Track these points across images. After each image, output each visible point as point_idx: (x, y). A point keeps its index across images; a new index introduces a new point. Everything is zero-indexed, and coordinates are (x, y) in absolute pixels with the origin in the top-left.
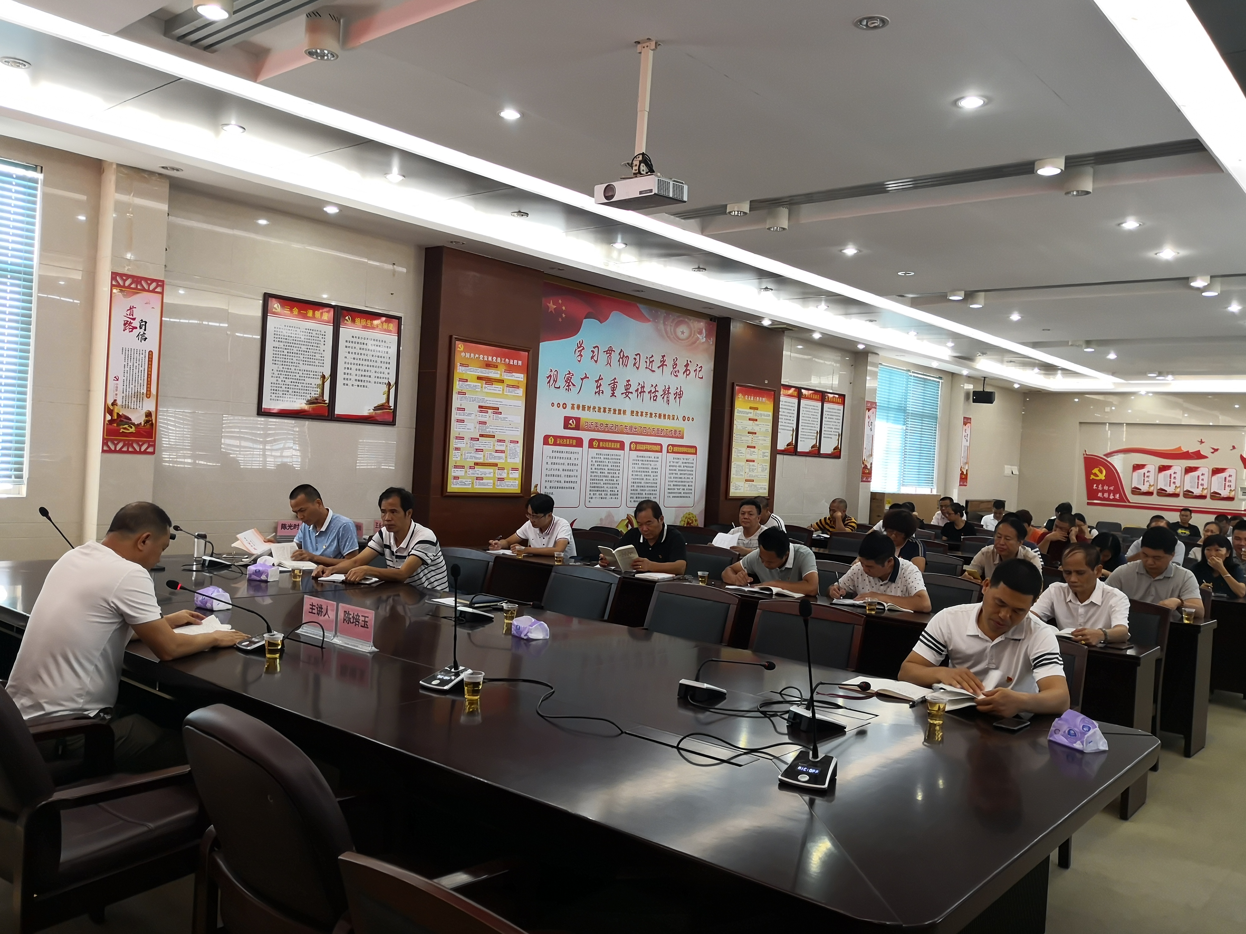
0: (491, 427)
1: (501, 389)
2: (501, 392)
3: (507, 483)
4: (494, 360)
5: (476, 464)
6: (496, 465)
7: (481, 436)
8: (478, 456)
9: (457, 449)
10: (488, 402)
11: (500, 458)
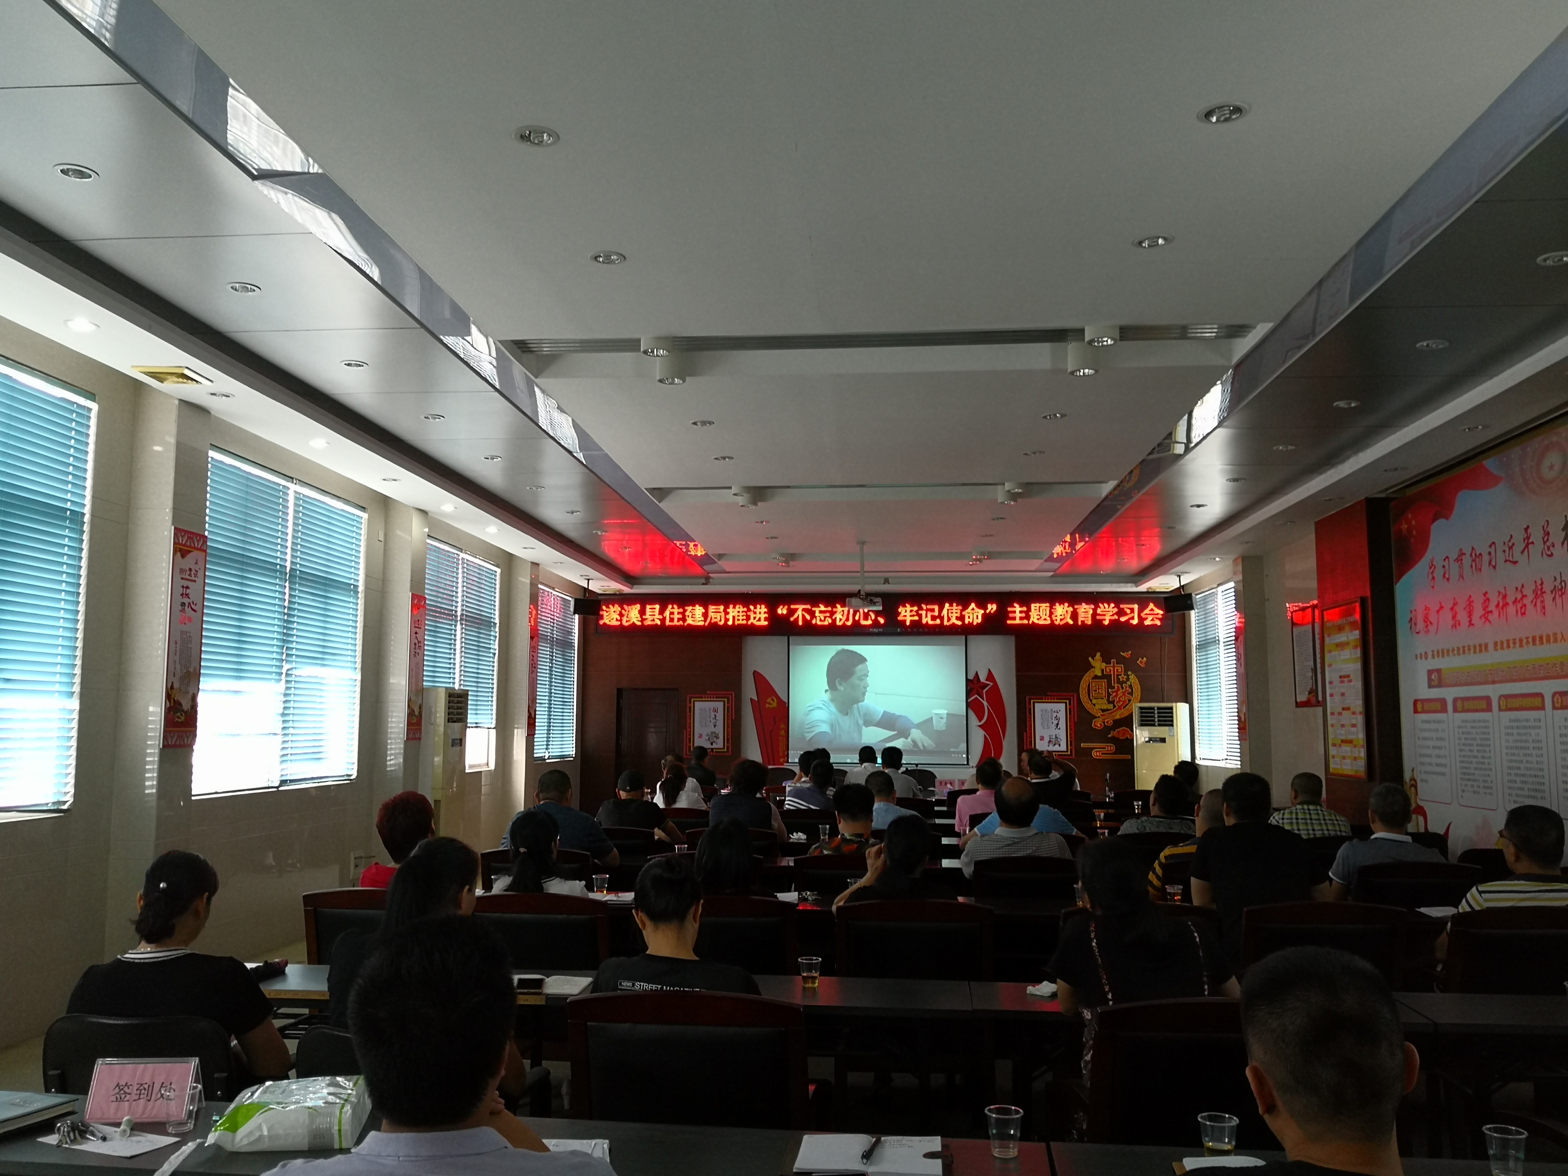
0: (1347, 698)
1: (1348, 653)
2: (1348, 657)
3: (1358, 763)
5: (1343, 741)
6: (1351, 741)
7: (1343, 709)
8: (1342, 732)
9: (1332, 726)
10: (1343, 670)
11: (1354, 733)
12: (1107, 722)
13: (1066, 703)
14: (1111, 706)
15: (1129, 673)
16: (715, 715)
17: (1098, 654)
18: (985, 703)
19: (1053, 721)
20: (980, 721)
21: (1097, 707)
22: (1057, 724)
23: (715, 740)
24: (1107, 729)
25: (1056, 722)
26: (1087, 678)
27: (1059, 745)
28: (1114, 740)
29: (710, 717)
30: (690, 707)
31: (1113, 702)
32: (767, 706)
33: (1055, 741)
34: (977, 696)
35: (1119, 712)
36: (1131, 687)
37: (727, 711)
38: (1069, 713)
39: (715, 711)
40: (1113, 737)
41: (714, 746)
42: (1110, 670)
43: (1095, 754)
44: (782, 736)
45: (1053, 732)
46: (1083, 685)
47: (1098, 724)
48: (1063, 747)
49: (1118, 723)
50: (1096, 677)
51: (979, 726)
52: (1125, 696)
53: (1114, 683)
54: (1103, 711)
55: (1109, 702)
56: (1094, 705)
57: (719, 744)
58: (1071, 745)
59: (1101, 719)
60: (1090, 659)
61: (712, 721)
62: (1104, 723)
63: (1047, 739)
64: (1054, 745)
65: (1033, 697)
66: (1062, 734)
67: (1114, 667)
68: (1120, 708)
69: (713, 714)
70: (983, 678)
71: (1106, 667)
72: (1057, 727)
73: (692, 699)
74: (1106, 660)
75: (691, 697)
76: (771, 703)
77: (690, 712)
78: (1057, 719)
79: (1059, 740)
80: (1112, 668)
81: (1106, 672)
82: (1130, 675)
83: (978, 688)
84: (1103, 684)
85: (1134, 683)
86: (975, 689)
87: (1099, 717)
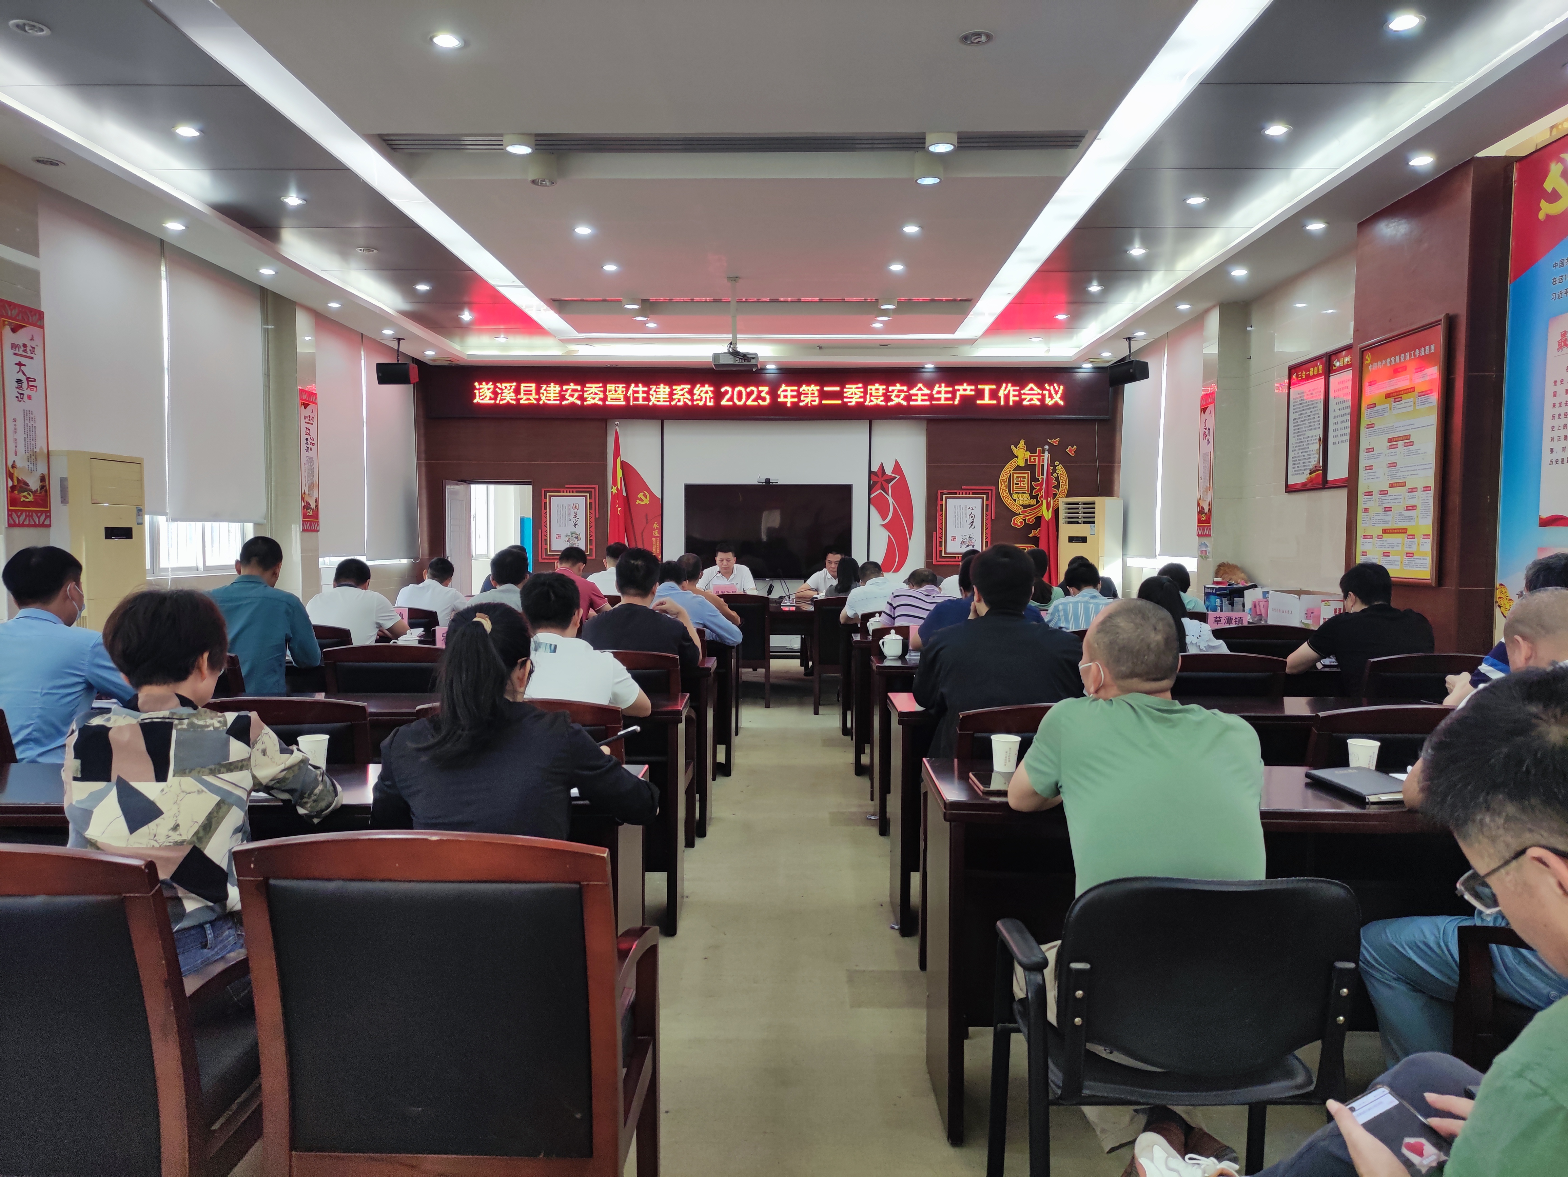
0: (1402, 470)
1: (1412, 404)
2: (1411, 409)
3: (1417, 561)
4: (1403, 360)
5: (1385, 531)
6: (1404, 531)
7: (1392, 485)
8: (1387, 518)
9: (1366, 510)
10: (1398, 429)
11: (1410, 518)
12: (1028, 520)
13: (982, 498)
14: (1033, 502)
15: (1057, 463)
16: (576, 513)
17: (1022, 441)
18: (891, 500)
19: (968, 519)
20: (884, 520)
21: (1018, 502)
22: (972, 522)
25: (971, 520)
26: (1008, 469)
29: (569, 515)
30: (546, 503)
32: (638, 502)
34: (880, 491)
36: (1057, 479)
37: (590, 507)
38: (986, 508)
39: (576, 508)
40: (1035, 537)
42: (1035, 459)
44: (655, 537)
45: (966, 531)
46: (1003, 477)
47: (1018, 521)
50: (1018, 468)
51: (883, 526)
53: (1039, 476)
54: (1025, 507)
59: (1021, 517)
60: (1012, 447)
61: (572, 521)
62: (1025, 520)
63: (959, 540)
65: (945, 491)
66: (977, 531)
67: (1039, 456)
69: (572, 513)
70: (889, 471)
71: (1030, 456)
72: (972, 525)
73: (548, 494)
74: (1031, 448)
75: (546, 492)
76: (643, 501)
77: (546, 509)
78: (972, 517)
79: (973, 540)
80: (1037, 458)
81: (1030, 462)
82: (1057, 466)
83: (883, 482)
84: (1027, 476)
85: (1061, 474)
86: (880, 483)
87: (1020, 514)
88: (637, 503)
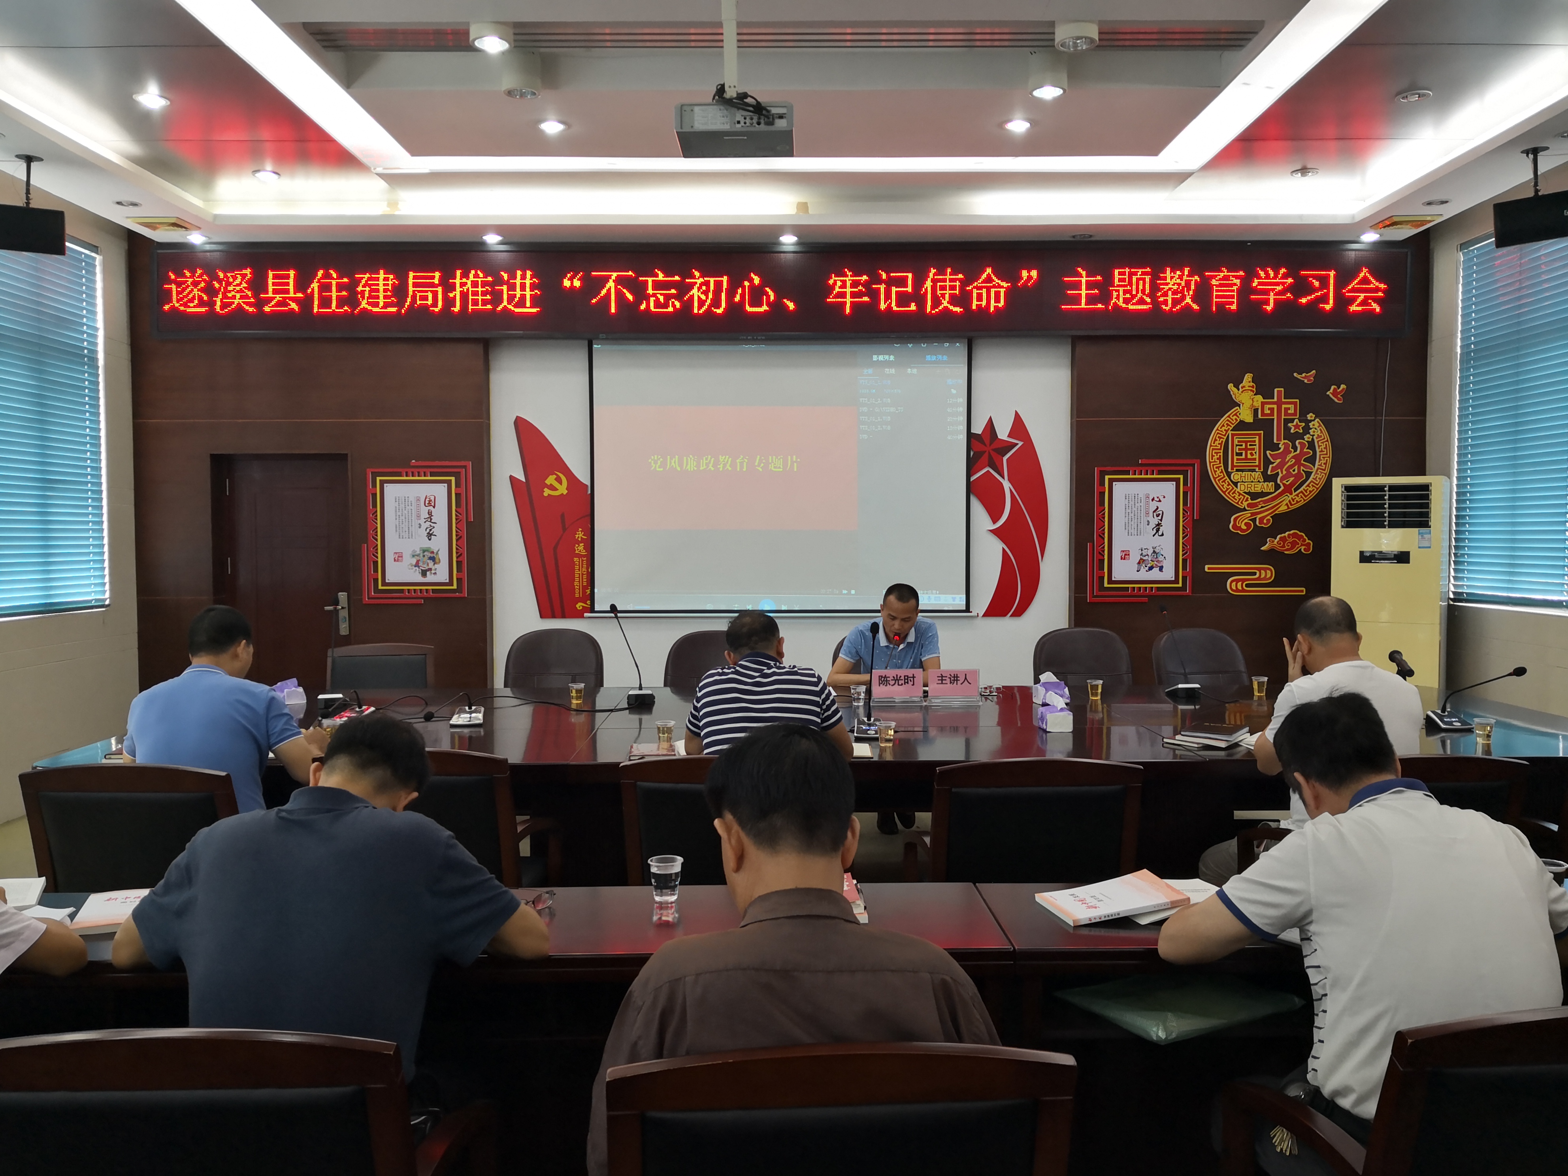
12: (1261, 519)
13: (1177, 481)
14: (1269, 487)
15: (1310, 416)
16: (430, 513)
17: (1248, 378)
18: (1007, 485)
19: (1150, 518)
20: (994, 522)
21: (1241, 488)
22: (1159, 525)
23: (431, 564)
24: (1260, 534)
25: (1156, 521)
26: (1223, 426)
27: (1161, 569)
28: (1272, 557)
29: (419, 517)
30: (374, 495)
31: (1272, 478)
32: (547, 492)
33: (1150, 561)
34: (989, 469)
35: (1287, 498)
36: (1311, 445)
37: (457, 501)
38: (1183, 501)
39: (430, 503)
40: (1272, 551)
41: (430, 578)
42: (1272, 410)
43: (1232, 585)
44: (579, 556)
45: (1149, 541)
46: (1214, 444)
47: (1240, 523)
48: (1168, 574)
49: (1281, 522)
50: (1242, 426)
51: (994, 531)
52: (1300, 465)
53: (1279, 439)
54: (1254, 496)
55: (1267, 478)
56: (1236, 484)
57: (441, 574)
58: (1184, 568)
59: (1247, 514)
60: (1231, 386)
61: (425, 525)
62: (1254, 520)
63: (1135, 557)
64: (1151, 568)
65: (1108, 469)
66: (1167, 545)
67: (1279, 404)
68: (1288, 489)
69: (424, 512)
70: (1003, 433)
71: (1263, 404)
72: (1158, 531)
73: (378, 479)
74: (1263, 389)
75: (375, 475)
76: (556, 489)
77: (375, 506)
78: (1158, 516)
79: (1161, 558)
80: (1275, 406)
81: (1263, 414)
82: (1311, 421)
83: (992, 453)
84: (1257, 439)
85: (1319, 436)
86: (986, 455)
87: (1245, 510)
88: (546, 494)
